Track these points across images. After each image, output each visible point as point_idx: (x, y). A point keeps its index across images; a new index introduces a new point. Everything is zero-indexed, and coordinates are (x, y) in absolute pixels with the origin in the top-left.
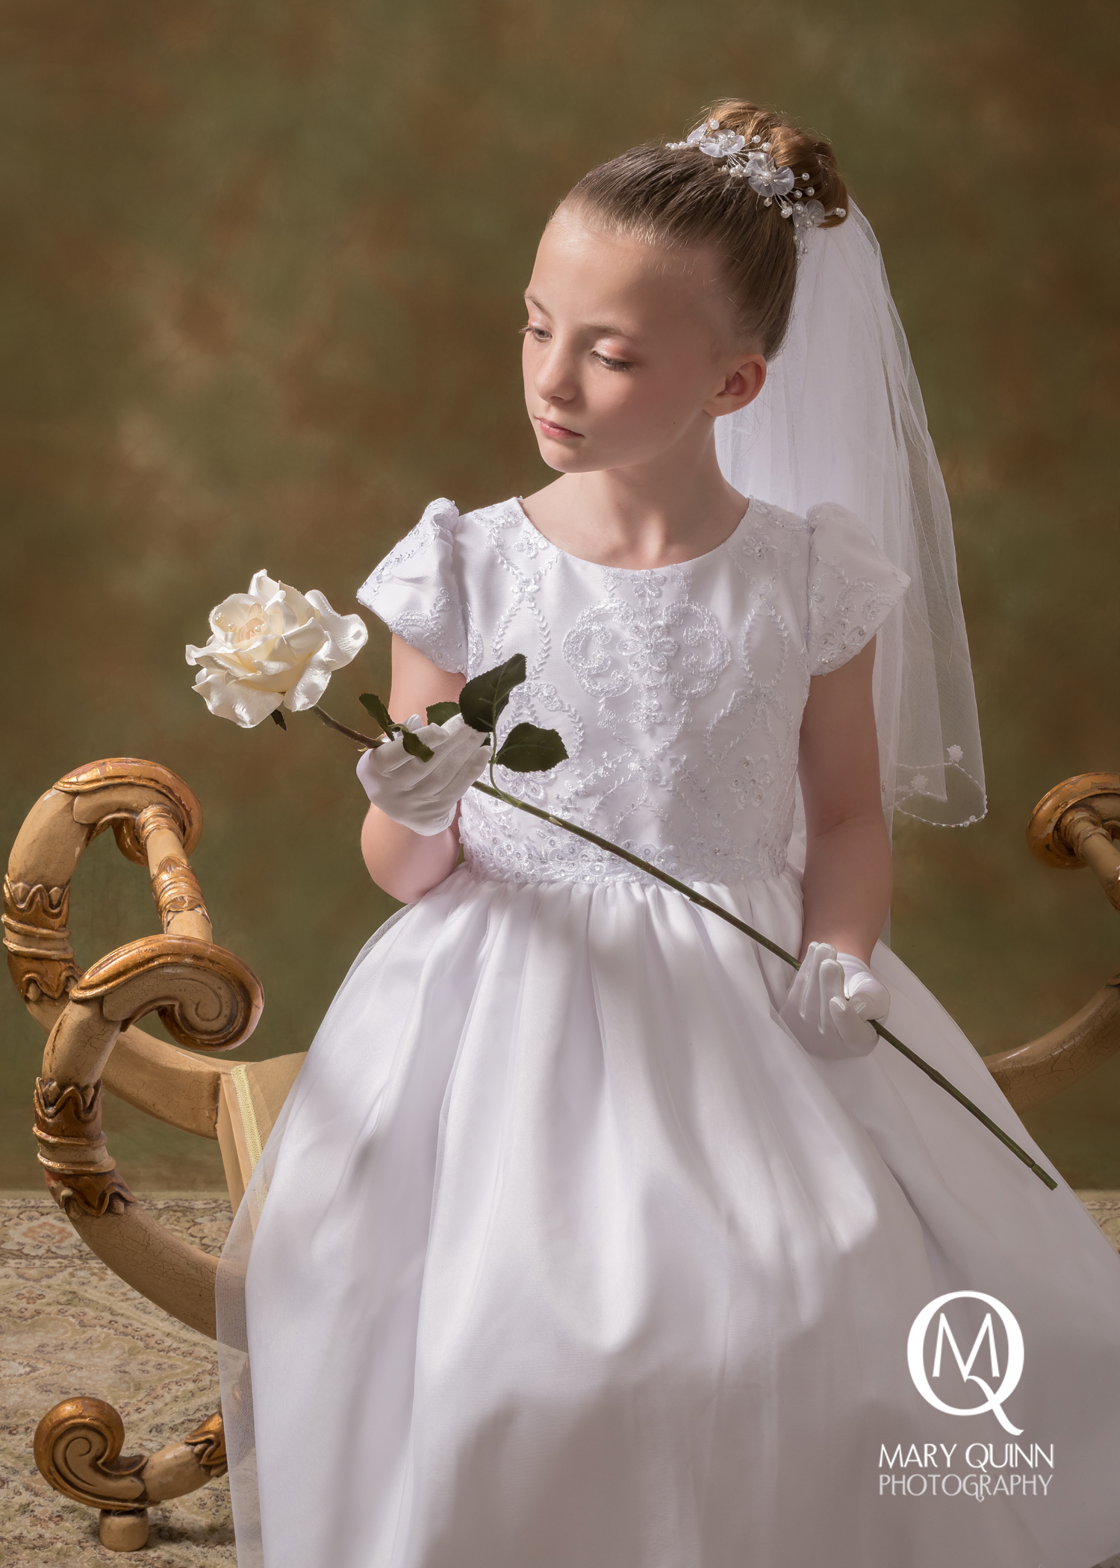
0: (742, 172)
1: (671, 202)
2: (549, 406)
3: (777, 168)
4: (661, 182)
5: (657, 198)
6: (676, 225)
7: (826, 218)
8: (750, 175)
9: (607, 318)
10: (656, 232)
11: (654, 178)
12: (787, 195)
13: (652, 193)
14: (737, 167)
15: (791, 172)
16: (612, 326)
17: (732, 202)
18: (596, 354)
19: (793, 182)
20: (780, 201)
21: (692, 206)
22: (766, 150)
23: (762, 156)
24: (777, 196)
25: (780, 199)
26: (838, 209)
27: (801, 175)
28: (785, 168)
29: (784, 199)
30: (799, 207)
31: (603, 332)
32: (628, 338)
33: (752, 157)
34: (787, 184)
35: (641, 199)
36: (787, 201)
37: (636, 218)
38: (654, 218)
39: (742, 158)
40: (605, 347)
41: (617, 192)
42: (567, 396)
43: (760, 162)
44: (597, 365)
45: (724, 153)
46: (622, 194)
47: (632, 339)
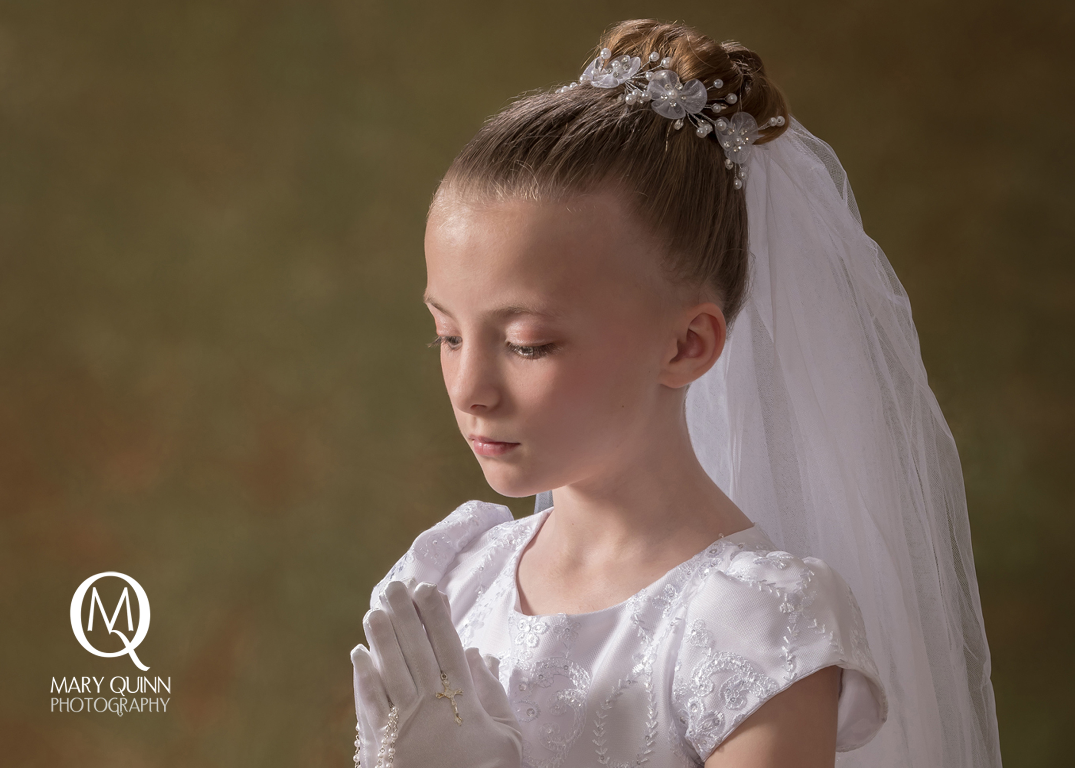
0: (641, 97)
1: (554, 148)
2: (475, 419)
3: (684, 84)
4: (541, 128)
5: (538, 148)
6: (563, 171)
7: (761, 132)
8: (650, 98)
9: (509, 297)
10: (540, 185)
11: (533, 125)
12: (702, 111)
13: (531, 143)
14: (633, 93)
15: (701, 85)
16: (516, 306)
17: (631, 132)
18: (511, 348)
19: (706, 96)
20: (696, 122)
21: (579, 146)
22: (667, 66)
23: (663, 74)
24: (691, 116)
25: (695, 117)
26: (773, 119)
27: (713, 84)
28: (693, 82)
29: (700, 117)
30: (721, 123)
31: (509, 314)
32: (537, 314)
33: (650, 78)
34: (699, 100)
35: (519, 152)
36: (703, 119)
37: (516, 174)
38: (536, 169)
39: (640, 82)
40: (516, 332)
41: (492, 150)
42: (490, 402)
43: (662, 82)
44: (515, 357)
45: (620, 81)
46: (498, 152)
47: (543, 315)
